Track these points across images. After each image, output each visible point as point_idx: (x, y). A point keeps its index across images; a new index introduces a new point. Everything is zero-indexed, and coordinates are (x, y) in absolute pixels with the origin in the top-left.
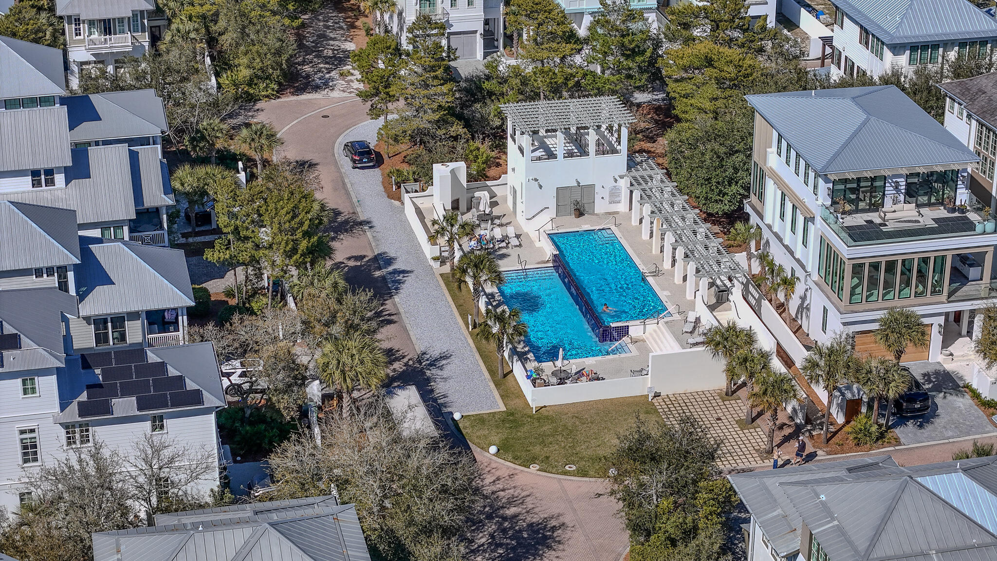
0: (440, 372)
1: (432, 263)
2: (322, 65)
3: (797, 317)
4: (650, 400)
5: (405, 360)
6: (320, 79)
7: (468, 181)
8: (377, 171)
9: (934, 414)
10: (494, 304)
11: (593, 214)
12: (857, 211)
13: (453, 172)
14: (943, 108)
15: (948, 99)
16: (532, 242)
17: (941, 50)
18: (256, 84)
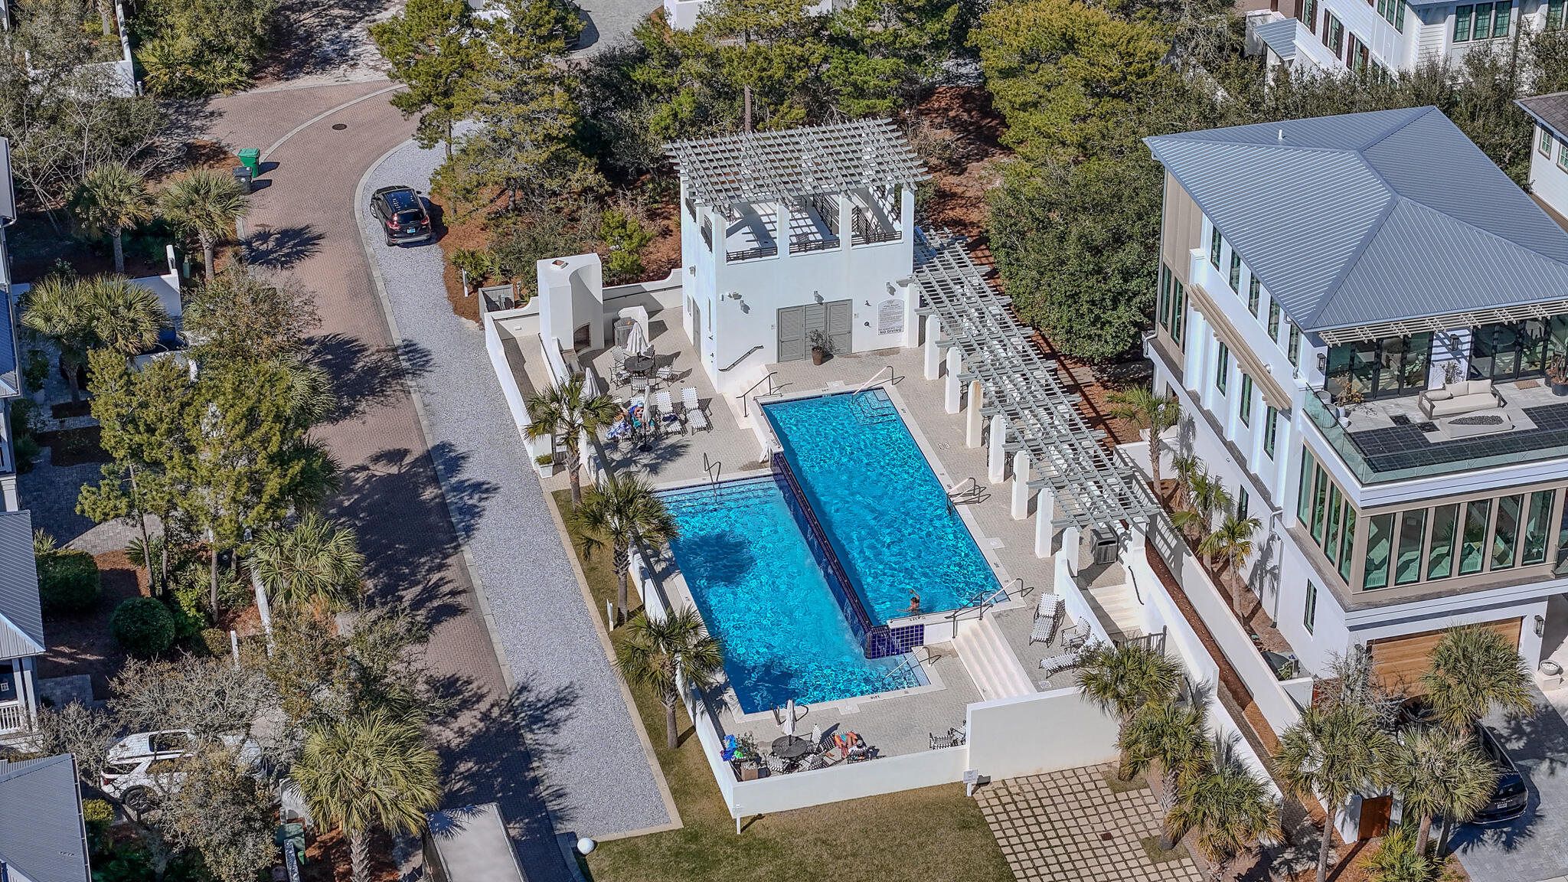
0: (551, 739)
1: (536, 467)
2: (336, 12)
3: (1252, 583)
4: (969, 794)
5: (483, 706)
6: (332, 42)
7: (606, 284)
8: (435, 249)
9: (1535, 817)
10: (658, 568)
11: (849, 355)
12: (1376, 394)
13: (576, 278)
14: (1528, 147)
15: (1538, 129)
16: (731, 417)
17: (1515, 11)
18: (208, 63)
